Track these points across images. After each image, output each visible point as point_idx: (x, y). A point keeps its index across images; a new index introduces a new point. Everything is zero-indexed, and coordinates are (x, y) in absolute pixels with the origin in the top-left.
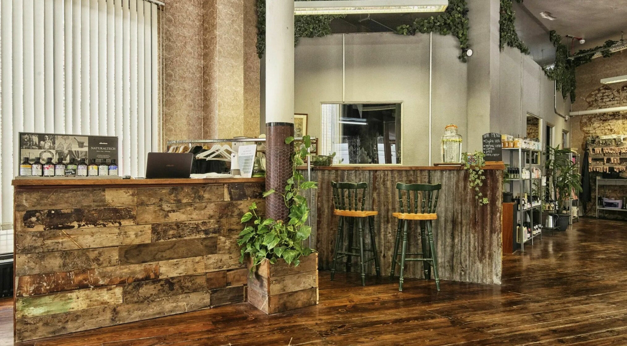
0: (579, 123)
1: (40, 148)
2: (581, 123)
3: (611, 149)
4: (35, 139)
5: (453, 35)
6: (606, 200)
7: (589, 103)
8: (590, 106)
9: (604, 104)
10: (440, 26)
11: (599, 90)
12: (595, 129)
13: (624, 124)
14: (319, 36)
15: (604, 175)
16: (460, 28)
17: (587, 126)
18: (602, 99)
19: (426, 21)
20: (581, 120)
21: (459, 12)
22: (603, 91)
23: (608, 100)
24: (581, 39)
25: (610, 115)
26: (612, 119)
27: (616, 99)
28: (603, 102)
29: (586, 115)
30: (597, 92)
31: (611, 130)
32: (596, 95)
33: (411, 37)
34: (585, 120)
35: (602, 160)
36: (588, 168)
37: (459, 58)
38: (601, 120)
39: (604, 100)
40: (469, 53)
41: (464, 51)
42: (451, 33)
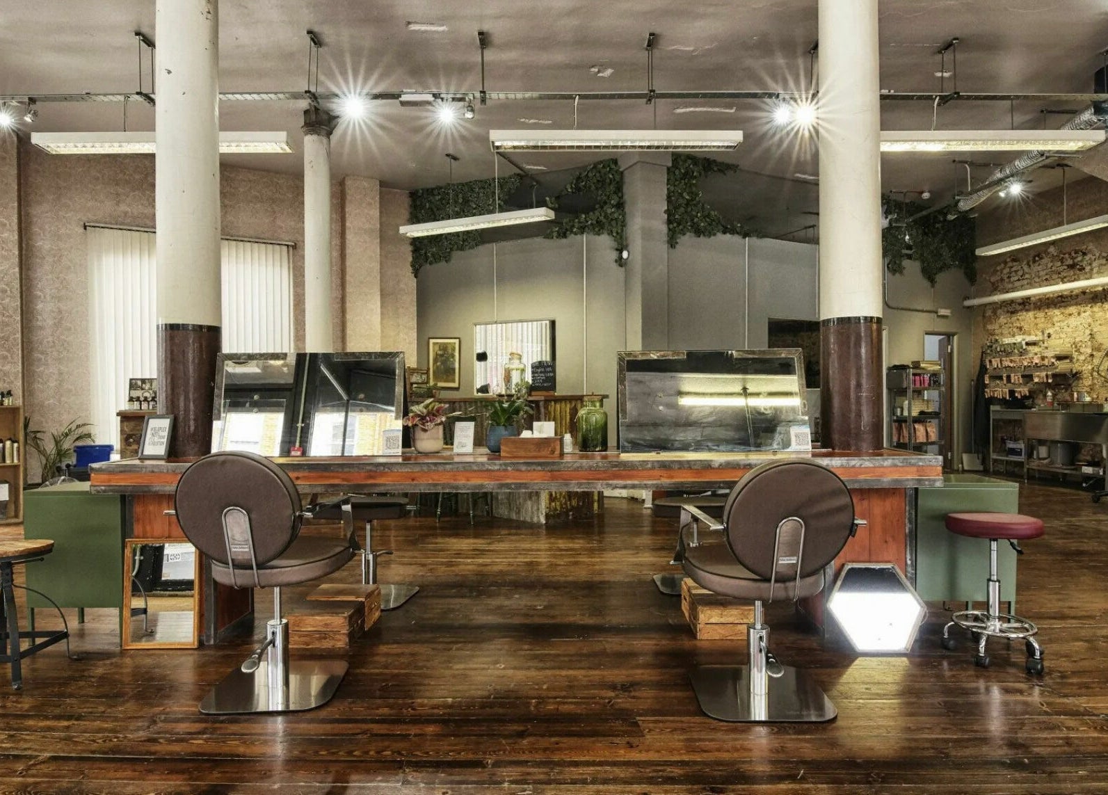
0: (981, 318)
1: (142, 389)
2: (984, 316)
3: (1011, 361)
4: (139, 383)
5: (609, 234)
6: (1011, 445)
7: (993, 284)
8: (995, 289)
9: (1010, 286)
10: (592, 224)
11: (1006, 263)
12: (1001, 327)
13: (1036, 318)
14: (470, 248)
15: (1003, 402)
16: (614, 225)
17: (991, 323)
18: (1009, 277)
19: (577, 220)
20: (984, 312)
21: (613, 206)
22: (1010, 264)
23: (1016, 278)
24: (922, 192)
25: (1020, 304)
26: (1021, 310)
27: (1027, 276)
28: (1010, 282)
29: (990, 304)
30: (1003, 265)
31: (1021, 329)
32: (1002, 271)
33: (564, 241)
34: (989, 313)
35: (1000, 378)
36: (983, 392)
37: (616, 261)
38: (1008, 312)
39: (1012, 279)
40: (625, 254)
41: (621, 251)
42: (606, 232)
